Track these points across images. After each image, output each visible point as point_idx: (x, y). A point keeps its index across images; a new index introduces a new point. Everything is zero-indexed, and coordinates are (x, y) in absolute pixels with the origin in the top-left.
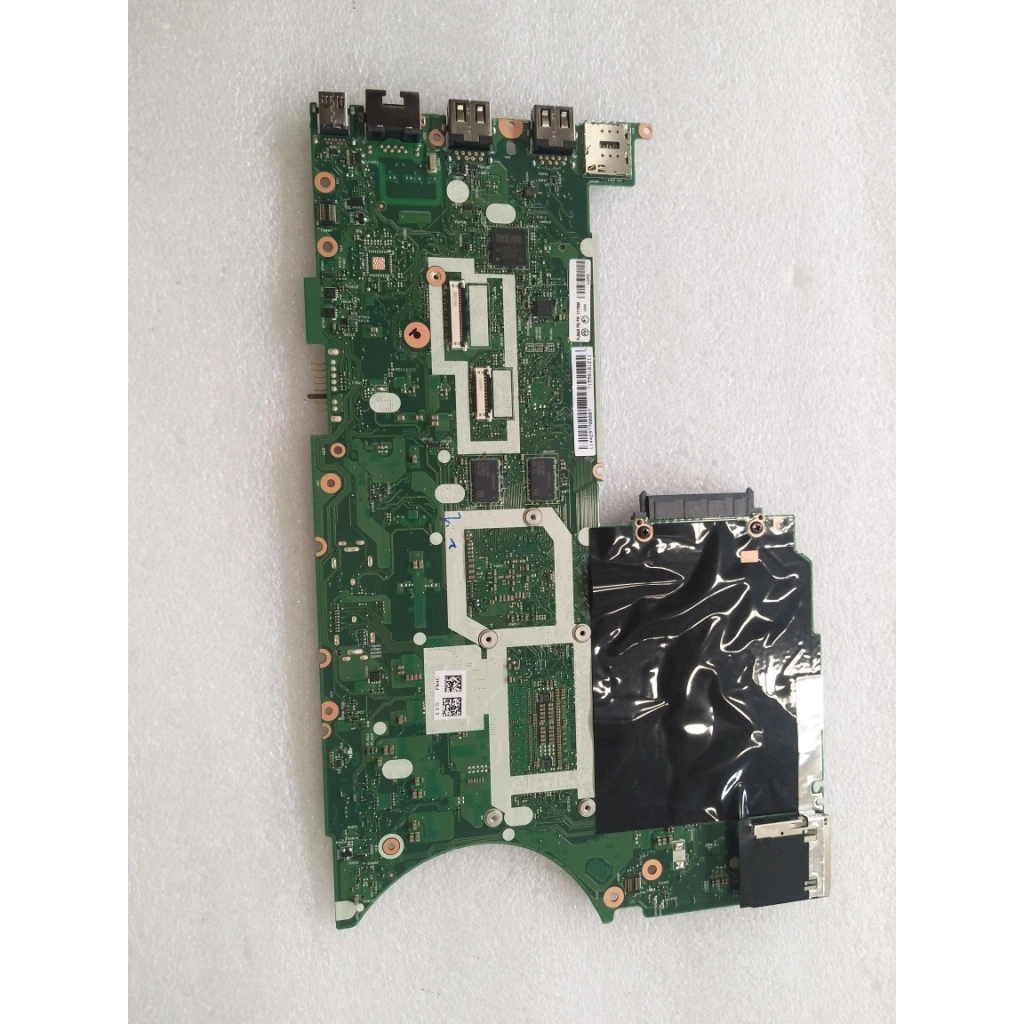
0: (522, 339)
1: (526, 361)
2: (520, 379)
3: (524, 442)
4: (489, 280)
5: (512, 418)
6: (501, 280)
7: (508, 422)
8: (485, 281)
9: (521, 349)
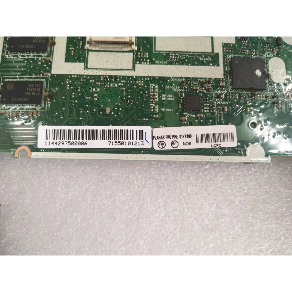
0: (162, 81)
1: (141, 83)
2: (124, 77)
3: (62, 78)
4: (217, 54)
5: (86, 68)
6: (218, 65)
7: (83, 64)
8: (215, 51)
9: (153, 79)
